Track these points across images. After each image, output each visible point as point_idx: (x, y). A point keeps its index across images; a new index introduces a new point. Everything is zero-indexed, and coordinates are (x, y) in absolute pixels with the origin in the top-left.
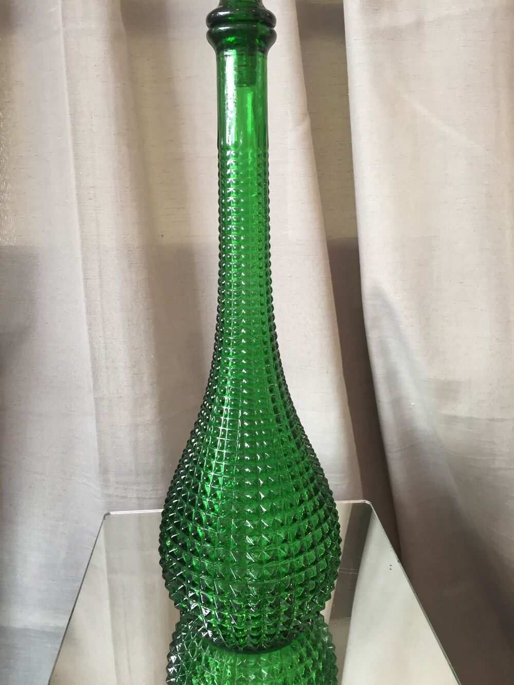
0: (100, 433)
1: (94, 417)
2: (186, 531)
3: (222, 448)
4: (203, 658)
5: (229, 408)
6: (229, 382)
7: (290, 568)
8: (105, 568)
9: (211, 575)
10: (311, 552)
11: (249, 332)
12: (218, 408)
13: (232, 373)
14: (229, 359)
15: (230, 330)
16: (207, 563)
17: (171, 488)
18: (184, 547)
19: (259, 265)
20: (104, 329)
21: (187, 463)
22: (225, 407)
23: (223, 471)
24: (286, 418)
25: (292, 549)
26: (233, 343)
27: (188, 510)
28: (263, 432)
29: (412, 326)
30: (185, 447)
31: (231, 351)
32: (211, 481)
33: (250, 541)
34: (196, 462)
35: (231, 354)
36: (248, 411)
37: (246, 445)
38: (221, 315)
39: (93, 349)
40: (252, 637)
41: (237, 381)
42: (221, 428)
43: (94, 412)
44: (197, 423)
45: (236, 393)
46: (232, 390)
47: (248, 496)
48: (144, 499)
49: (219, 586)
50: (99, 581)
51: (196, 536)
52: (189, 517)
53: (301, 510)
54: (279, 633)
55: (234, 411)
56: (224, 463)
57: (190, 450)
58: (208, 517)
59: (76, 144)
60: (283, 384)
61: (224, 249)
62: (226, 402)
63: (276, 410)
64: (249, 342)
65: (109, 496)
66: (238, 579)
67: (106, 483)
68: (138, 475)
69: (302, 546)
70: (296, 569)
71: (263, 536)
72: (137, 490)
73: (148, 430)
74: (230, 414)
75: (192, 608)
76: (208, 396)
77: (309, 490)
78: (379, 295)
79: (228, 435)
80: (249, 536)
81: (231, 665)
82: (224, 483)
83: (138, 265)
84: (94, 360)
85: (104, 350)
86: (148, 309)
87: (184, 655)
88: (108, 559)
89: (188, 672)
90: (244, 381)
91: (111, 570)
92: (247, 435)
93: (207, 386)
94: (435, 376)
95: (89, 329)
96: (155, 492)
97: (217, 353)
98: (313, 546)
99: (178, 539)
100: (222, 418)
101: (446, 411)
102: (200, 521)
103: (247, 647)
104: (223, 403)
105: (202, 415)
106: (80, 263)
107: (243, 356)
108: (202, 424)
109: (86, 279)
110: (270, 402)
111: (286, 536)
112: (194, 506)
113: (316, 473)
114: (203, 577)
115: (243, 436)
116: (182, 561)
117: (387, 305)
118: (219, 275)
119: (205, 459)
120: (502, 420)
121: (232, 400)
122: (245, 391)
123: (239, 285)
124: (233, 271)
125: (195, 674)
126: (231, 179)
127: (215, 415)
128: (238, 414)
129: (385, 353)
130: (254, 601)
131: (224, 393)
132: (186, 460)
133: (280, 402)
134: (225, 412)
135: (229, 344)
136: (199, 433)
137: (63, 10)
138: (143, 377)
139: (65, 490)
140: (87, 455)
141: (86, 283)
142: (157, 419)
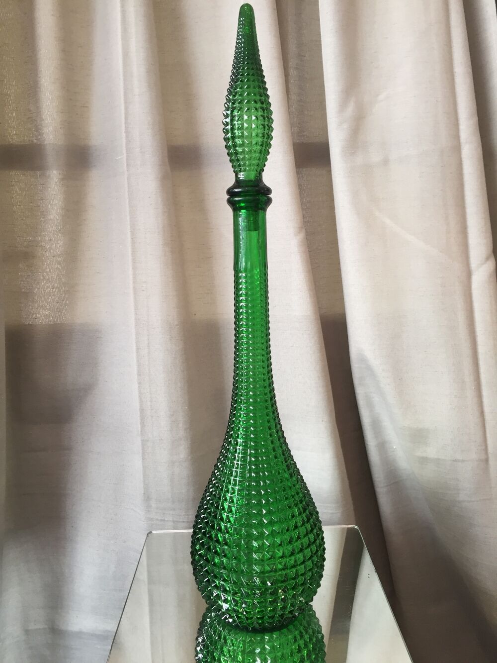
0: (145, 468)
1: (141, 456)
2: (210, 537)
3: (236, 477)
4: (222, 636)
5: (241, 448)
6: (241, 429)
7: (285, 565)
8: (146, 580)
9: (228, 570)
10: (300, 555)
11: (255, 394)
12: (233, 448)
13: (243, 423)
14: (241, 412)
15: (242, 393)
16: (225, 560)
17: (199, 507)
18: (209, 549)
19: (262, 347)
20: (150, 386)
21: (211, 488)
22: (238, 447)
23: (236, 493)
24: (282, 455)
25: (286, 551)
26: (244, 401)
27: (212, 522)
28: (265, 466)
29: (389, 384)
30: (210, 477)
31: (243, 407)
32: (228, 500)
33: (255, 544)
34: (217, 487)
35: (242, 409)
36: (254, 450)
37: (253, 474)
38: (236, 382)
39: (141, 401)
40: (258, 618)
41: (247, 429)
42: (235, 462)
43: (141, 451)
44: (219, 459)
45: (247, 438)
46: (244, 435)
47: (254, 511)
48: (178, 522)
49: (234, 577)
50: (142, 590)
51: (218, 541)
52: (213, 527)
53: (292, 523)
54: (278, 616)
55: (245, 450)
56: (237, 487)
57: (213, 479)
58: (226, 527)
59: (134, 252)
60: (280, 431)
61: (238, 337)
62: (239, 443)
63: (274, 450)
64: (255, 401)
65: (151, 519)
66: (247, 571)
67: (148, 508)
68: (173, 502)
69: (293, 550)
70: (289, 567)
71: (265, 541)
72: (173, 514)
73: (182, 466)
74: (242, 452)
75: (214, 595)
76: (227, 439)
77: (299, 509)
78: (363, 360)
79: (240, 467)
80: (255, 541)
81: (243, 641)
82: (237, 502)
83: (177, 338)
84: (142, 411)
85: (150, 403)
86: (183, 371)
87: (208, 635)
88: (149, 572)
89: (211, 648)
90: (252, 428)
91: (151, 581)
92: (254, 467)
93: (226, 432)
94: (408, 425)
95: (139, 387)
96: (187, 517)
97: (234, 408)
98: (301, 550)
99: (205, 543)
100: (236, 455)
101: (419, 453)
102: (220, 530)
103: (254, 627)
104: (237, 444)
105: (223, 453)
106: (134, 337)
107: (251, 411)
108: (222, 459)
109: (138, 349)
110: (270, 444)
111: (281, 542)
112: (216, 518)
113: (304, 497)
114: (222, 571)
115: (250, 467)
116: (207, 560)
117: (369, 368)
118: (235, 354)
119: (224, 484)
120: (463, 461)
121: (243, 442)
122: (252, 436)
123: (248, 361)
124: (245, 352)
125: (217, 649)
126: (243, 291)
127: (231, 452)
128: (247, 452)
129: (370, 405)
130: (259, 589)
131: (238, 437)
132: (211, 486)
133: (277, 443)
134: (238, 451)
135: (241, 402)
136: (220, 466)
137: (127, 159)
138: (179, 424)
139: (116, 515)
140: (134, 485)
141: (137, 352)
142: (189, 457)
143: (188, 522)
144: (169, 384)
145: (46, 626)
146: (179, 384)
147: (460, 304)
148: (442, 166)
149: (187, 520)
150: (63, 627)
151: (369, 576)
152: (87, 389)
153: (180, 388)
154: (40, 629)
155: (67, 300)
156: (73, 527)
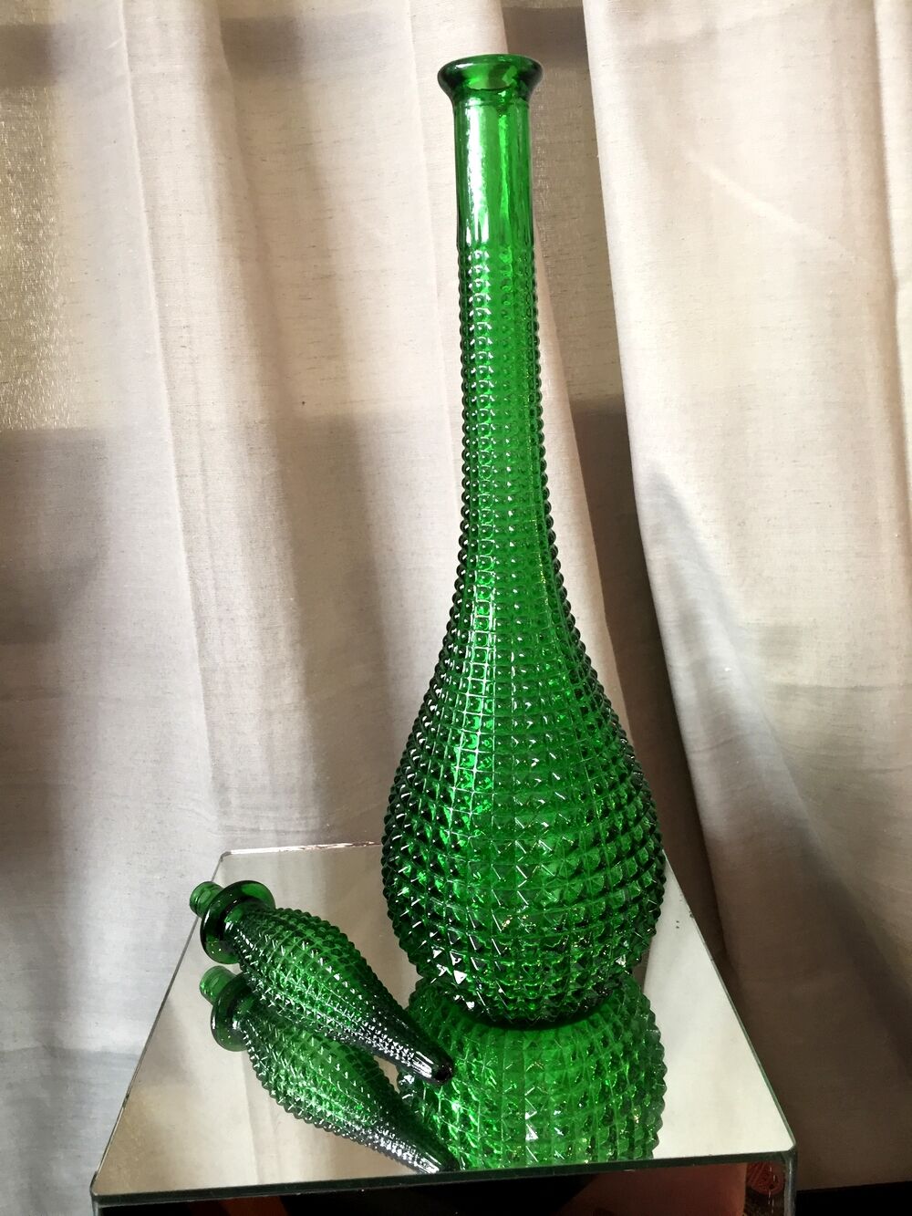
0: (211, 725)
1: (202, 701)
16: (455, 883)
18: (420, 862)
20: (212, 556)
27: (426, 806)
29: (716, 536)
39: (195, 589)
43: (202, 692)
48: (286, 833)
54: (570, 994)
57: (419, 734)
59: (157, 259)
65: (230, 829)
67: (224, 807)
68: (275, 794)
72: (274, 818)
73: (289, 719)
78: (662, 487)
83: (263, 450)
84: (198, 607)
85: (214, 591)
94: (758, 620)
95: (188, 557)
96: (302, 822)
101: (779, 678)
106: (171, 450)
109: (181, 476)
117: (673, 504)
120: (871, 689)
137: (129, 44)
138: (277, 633)
139: (161, 823)
140: (193, 763)
141: (180, 483)
142: (304, 702)
143: (307, 832)
144: (252, 549)
145: (37, 1044)
146: (273, 550)
147: (871, 356)
148: (835, 42)
149: (305, 829)
150: (70, 1043)
151: (677, 924)
152: (85, 570)
153: (276, 557)
154: (25, 1050)
155: (25, 377)
156: (76, 850)
